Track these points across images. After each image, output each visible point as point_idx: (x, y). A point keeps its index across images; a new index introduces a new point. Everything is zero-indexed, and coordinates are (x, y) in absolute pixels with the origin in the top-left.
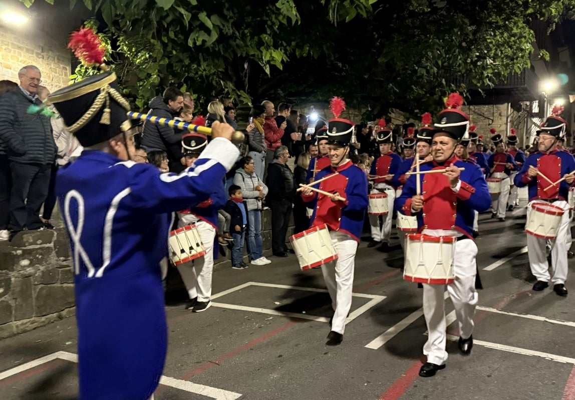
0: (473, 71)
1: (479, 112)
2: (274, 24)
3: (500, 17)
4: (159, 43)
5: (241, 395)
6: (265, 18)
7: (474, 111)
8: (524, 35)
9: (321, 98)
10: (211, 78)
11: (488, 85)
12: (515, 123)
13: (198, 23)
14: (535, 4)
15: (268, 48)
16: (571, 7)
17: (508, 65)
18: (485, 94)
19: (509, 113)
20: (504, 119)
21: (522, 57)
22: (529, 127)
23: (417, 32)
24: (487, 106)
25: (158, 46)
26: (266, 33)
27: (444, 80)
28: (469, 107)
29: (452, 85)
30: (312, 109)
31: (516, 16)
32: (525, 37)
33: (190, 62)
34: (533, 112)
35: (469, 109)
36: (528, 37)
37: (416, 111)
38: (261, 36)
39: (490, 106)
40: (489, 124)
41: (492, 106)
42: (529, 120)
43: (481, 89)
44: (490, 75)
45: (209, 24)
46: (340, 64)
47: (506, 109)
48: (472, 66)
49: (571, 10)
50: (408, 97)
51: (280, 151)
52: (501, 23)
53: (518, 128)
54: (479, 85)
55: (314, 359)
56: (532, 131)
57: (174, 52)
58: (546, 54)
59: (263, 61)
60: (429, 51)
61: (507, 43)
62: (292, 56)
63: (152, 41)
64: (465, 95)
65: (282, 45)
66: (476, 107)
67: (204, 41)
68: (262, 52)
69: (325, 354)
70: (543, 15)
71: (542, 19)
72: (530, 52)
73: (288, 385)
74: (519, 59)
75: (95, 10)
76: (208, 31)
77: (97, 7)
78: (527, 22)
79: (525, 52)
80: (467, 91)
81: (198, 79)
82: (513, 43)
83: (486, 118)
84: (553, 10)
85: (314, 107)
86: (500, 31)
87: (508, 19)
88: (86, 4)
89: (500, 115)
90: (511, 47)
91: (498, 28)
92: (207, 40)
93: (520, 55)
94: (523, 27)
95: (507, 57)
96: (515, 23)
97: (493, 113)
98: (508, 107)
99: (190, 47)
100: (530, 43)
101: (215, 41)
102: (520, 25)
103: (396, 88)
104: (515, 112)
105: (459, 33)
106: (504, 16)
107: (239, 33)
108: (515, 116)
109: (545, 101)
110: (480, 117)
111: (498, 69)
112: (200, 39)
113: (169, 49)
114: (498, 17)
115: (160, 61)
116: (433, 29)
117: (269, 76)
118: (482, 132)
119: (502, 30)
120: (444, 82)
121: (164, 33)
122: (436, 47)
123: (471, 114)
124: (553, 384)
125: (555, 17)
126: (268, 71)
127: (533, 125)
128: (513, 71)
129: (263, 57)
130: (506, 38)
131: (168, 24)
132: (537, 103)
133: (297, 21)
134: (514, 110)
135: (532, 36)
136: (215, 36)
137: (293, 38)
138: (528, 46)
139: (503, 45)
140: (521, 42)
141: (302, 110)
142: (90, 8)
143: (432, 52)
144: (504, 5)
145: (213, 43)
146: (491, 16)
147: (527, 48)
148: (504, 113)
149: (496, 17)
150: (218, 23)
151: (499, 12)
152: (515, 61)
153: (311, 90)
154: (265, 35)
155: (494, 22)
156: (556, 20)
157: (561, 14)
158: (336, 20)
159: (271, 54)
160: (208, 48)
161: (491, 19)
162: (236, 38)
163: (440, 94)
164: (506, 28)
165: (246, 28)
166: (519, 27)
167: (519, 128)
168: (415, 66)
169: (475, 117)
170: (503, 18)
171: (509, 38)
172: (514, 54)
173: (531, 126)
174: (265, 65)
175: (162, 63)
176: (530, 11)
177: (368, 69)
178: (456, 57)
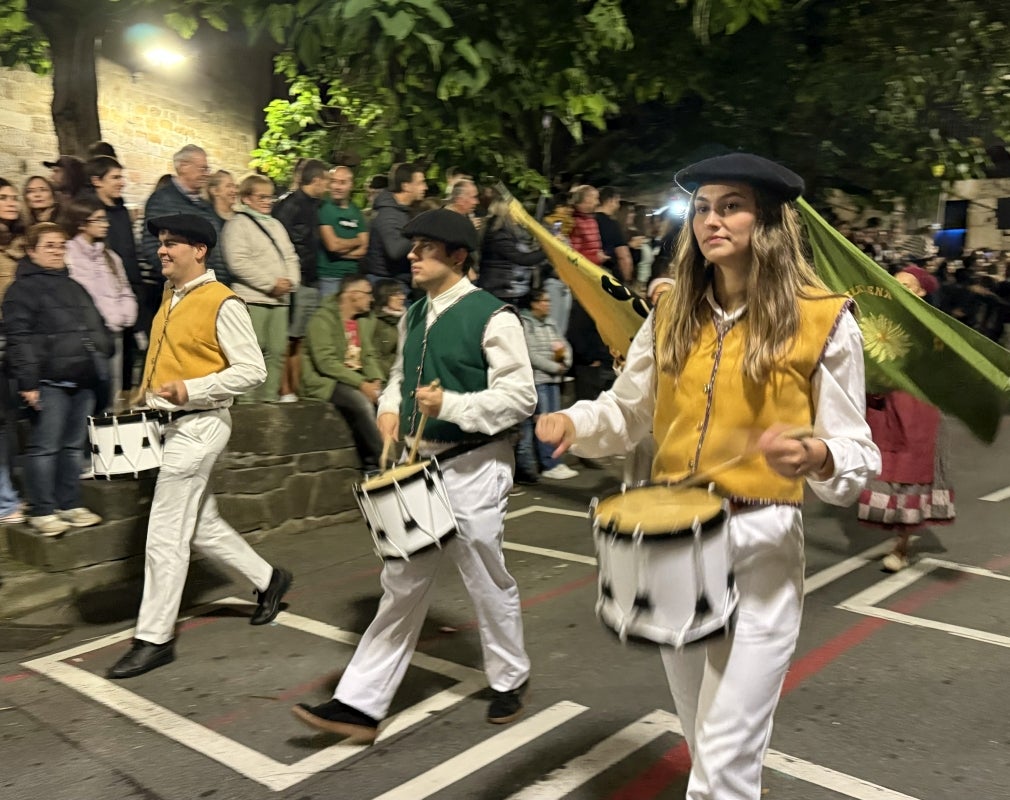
2: (589, 48)
4: (393, 94)
6: (574, 40)
10: (479, 151)
13: (455, 58)
15: (578, 92)
23: (874, 41)
25: (391, 100)
26: (572, 65)
27: (935, 131)
29: (953, 140)
30: (674, 194)
33: (442, 124)
38: (565, 71)
45: (474, 58)
46: (728, 108)
50: (864, 165)
57: (417, 109)
59: (568, 115)
67: (465, 89)
68: (567, 100)
76: (472, 70)
81: (457, 153)
88: (273, 35)
92: (471, 86)
99: (443, 100)
101: (484, 87)
107: (528, 68)
112: (460, 86)
113: (408, 104)
116: (907, 33)
117: (580, 143)
120: (935, 134)
126: (577, 132)
129: (570, 109)
131: (406, 61)
133: (625, 44)
136: (483, 79)
137: (630, 67)
141: (655, 196)
142: (281, 40)
143: (904, 80)
145: (481, 91)
150: (488, 55)
153: (670, 158)
154: (571, 70)
158: (707, 33)
159: (583, 102)
160: (471, 100)
162: (522, 77)
163: (927, 158)
165: (540, 59)
168: (869, 107)
174: (572, 123)
175: (397, 129)
177: (781, 115)
178: (958, 85)
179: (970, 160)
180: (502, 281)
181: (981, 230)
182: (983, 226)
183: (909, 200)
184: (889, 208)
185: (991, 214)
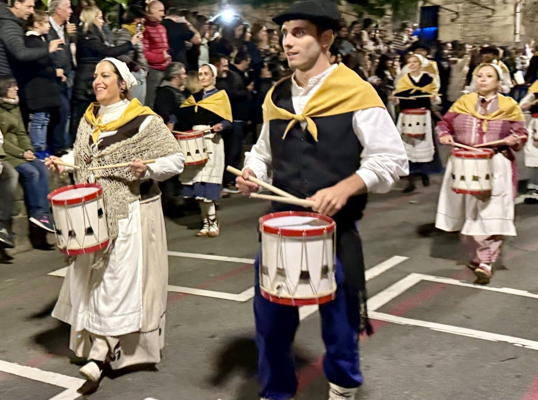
12: (529, 13)
20: (511, 8)
30: (224, 4)
40: (489, 17)
51: (175, 70)
83: (483, 7)
89: (504, 2)
110: (475, 5)
118: (477, 28)
169: (467, 6)
181: (448, 29)
182: (448, 25)
183: (395, 8)
184: (381, 13)
185: (455, 16)
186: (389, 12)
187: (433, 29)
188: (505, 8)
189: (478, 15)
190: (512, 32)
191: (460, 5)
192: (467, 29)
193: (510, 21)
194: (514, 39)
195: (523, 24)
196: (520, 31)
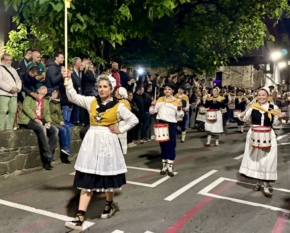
0: (231, 47)
1: (235, 70)
2: (117, 20)
3: (246, 16)
4: (54, 29)
5: (94, 223)
6: (113, 17)
7: (232, 69)
8: (260, 27)
9: (144, 61)
10: (82, 49)
11: (240, 55)
12: (256, 76)
13: (76, 19)
14: (266, 9)
15: (114, 33)
16: (287, 11)
17: (251, 43)
18: (238, 60)
19: (253, 71)
20: (250, 74)
21: (259, 39)
22: (264, 79)
23: (198, 24)
24: (240, 67)
25: (53, 31)
26: (113, 25)
27: (214, 51)
28: (229, 67)
29: (219, 54)
30: (139, 67)
31: (256, 16)
32: (261, 28)
33: (71, 40)
34: (267, 70)
35: (230, 68)
36: (262, 28)
37: (199, 69)
38: (110, 26)
39: (242, 67)
40: (241, 77)
41: (242, 66)
42: (264, 74)
43: (236, 57)
44: (240, 49)
45: (82, 20)
46: (155, 42)
47: (250, 68)
48: (230, 44)
49: (287, 13)
50: (194, 61)
52: (247, 20)
53: (257, 80)
54: (234, 55)
55: (135, 206)
56: (266, 81)
57: (62, 35)
58: (273, 38)
59: (111, 40)
60: (205, 35)
61: (250, 31)
62: (128, 37)
63: (50, 28)
64: (226, 60)
65: (122, 31)
66: (233, 67)
67: (79, 29)
68: (111, 36)
69: (142, 203)
70: (271, 16)
71: (270, 18)
72: (264, 36)
73: (121, 219)
74: (257, 40)
75: (19, 11)
76: (82, 24)
77: (20, 10)
78: (262, 20)
79: (261, 36)
80: (228, 58)
81: (75, 50)
82: (254, 31)
83: (239, 73)
84: (277, 13)
85: (141, 66)
86: (247, 24)
87: (251, 17)
88: (14, 8)
89: (247, 72)
90: (253, 34)
91: (246, 22)
92: (81, 28)
93: (258, 38)
94: (259, 22)
95: (251, 39)
96: (255, 20)
97: (243, 70)
98: (252, 67)
99: (71, 32)
100: (263, 31)
101: (85, 29)
102: (258, 21)
103: (187, 56)
104: (256, 70)
105: (222, 25)
106: (249, 16)
107: (99, 25)
108: (256, 72)
109: (273, 64)
110: (235, 72)
111: (246, 46)
112: (77, 28)
113: (59, 33)
114: (245, 16)
115: (54, 40)
116: (208, 23)
117: (115, 48)
118: (237, 81)
119: (248, 24)
120: (214, 52)
121: (57, 24)
122: (209, 33)
123: (231, 71)
124: (269, 221)
125: (278, 17)
126: (114, 46)
127: (267, 78)
128: (254, 47)
129: (112, 38)
130: (250, 28)
131: (59, 20)
132: (269, 65)
133: (130, 19)
134: (256, 69)
135: (265, 27)
136: (85, 26)
137: (129, 28)
138: (262, 33)
139: (248, 32)
140: (258, 31)
141: (134, 67)
142: (16, 10)
143: (207, 36)
144: (249, 10)
146: (241, 16)
147: (262, 34)
148: (249, 71)
149: (244, 16)
150: (87, 19)
151: (246, 14)
152: (255, 41)
153: (139, 56)
154: (112, 26)
155: (243, 20)
156: (278, 18)
157: (281, 15)
158: (152, 18)
159: (116, 36)
160: (81, 33)
161: (241, 17)
162: (97, 27)
163: (212, 59)
164: (250, 23)
165: (102, 22)
166: (258, 22)
167: (259, 79)
168: (198, 43)
169: (233, 72)
170: (248, 17)
171: (252, 28)
172: (255, 37)
173: (265, 78)
174: (112, 43)
175: (55, 41)
176: (264, 13)
177: (171, 45)
178: (221, 39)
179: (224, 60)
180: (90, 91)
181: (225, 81)
182: (226, 79)
183: (207, 71)
184: (201, 73)
185: (228, 76)
186: (204, 74)
187: (219, 81)
188: (247, 74)
189: (237, 76)
190: (250, 83)
191: (230, 72)
192: (233, 81)
193: (249, 79)
194: (251, 86)
195: (254, 80)
196: (253, 83)
